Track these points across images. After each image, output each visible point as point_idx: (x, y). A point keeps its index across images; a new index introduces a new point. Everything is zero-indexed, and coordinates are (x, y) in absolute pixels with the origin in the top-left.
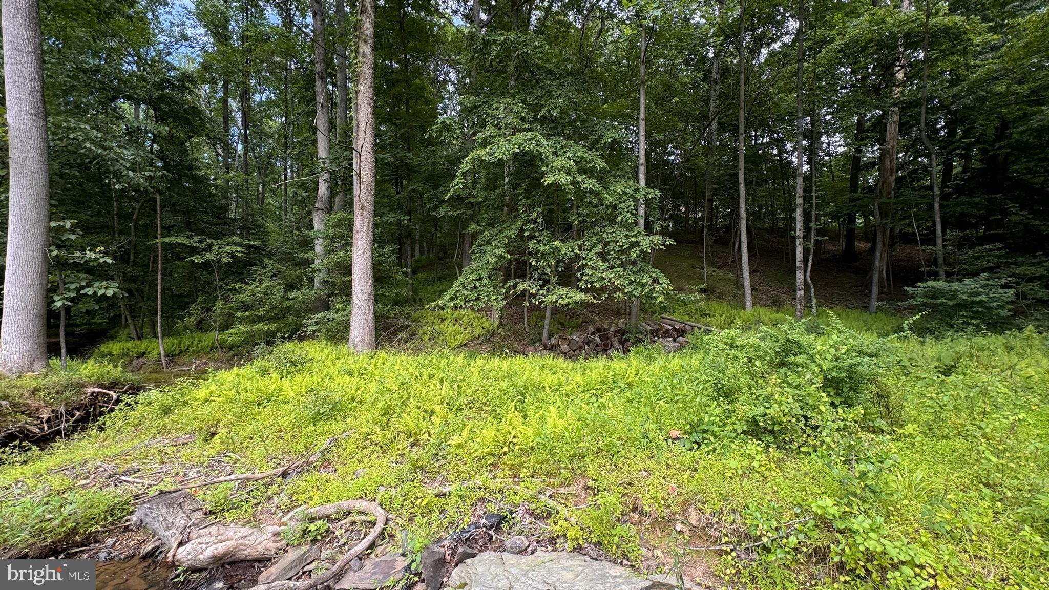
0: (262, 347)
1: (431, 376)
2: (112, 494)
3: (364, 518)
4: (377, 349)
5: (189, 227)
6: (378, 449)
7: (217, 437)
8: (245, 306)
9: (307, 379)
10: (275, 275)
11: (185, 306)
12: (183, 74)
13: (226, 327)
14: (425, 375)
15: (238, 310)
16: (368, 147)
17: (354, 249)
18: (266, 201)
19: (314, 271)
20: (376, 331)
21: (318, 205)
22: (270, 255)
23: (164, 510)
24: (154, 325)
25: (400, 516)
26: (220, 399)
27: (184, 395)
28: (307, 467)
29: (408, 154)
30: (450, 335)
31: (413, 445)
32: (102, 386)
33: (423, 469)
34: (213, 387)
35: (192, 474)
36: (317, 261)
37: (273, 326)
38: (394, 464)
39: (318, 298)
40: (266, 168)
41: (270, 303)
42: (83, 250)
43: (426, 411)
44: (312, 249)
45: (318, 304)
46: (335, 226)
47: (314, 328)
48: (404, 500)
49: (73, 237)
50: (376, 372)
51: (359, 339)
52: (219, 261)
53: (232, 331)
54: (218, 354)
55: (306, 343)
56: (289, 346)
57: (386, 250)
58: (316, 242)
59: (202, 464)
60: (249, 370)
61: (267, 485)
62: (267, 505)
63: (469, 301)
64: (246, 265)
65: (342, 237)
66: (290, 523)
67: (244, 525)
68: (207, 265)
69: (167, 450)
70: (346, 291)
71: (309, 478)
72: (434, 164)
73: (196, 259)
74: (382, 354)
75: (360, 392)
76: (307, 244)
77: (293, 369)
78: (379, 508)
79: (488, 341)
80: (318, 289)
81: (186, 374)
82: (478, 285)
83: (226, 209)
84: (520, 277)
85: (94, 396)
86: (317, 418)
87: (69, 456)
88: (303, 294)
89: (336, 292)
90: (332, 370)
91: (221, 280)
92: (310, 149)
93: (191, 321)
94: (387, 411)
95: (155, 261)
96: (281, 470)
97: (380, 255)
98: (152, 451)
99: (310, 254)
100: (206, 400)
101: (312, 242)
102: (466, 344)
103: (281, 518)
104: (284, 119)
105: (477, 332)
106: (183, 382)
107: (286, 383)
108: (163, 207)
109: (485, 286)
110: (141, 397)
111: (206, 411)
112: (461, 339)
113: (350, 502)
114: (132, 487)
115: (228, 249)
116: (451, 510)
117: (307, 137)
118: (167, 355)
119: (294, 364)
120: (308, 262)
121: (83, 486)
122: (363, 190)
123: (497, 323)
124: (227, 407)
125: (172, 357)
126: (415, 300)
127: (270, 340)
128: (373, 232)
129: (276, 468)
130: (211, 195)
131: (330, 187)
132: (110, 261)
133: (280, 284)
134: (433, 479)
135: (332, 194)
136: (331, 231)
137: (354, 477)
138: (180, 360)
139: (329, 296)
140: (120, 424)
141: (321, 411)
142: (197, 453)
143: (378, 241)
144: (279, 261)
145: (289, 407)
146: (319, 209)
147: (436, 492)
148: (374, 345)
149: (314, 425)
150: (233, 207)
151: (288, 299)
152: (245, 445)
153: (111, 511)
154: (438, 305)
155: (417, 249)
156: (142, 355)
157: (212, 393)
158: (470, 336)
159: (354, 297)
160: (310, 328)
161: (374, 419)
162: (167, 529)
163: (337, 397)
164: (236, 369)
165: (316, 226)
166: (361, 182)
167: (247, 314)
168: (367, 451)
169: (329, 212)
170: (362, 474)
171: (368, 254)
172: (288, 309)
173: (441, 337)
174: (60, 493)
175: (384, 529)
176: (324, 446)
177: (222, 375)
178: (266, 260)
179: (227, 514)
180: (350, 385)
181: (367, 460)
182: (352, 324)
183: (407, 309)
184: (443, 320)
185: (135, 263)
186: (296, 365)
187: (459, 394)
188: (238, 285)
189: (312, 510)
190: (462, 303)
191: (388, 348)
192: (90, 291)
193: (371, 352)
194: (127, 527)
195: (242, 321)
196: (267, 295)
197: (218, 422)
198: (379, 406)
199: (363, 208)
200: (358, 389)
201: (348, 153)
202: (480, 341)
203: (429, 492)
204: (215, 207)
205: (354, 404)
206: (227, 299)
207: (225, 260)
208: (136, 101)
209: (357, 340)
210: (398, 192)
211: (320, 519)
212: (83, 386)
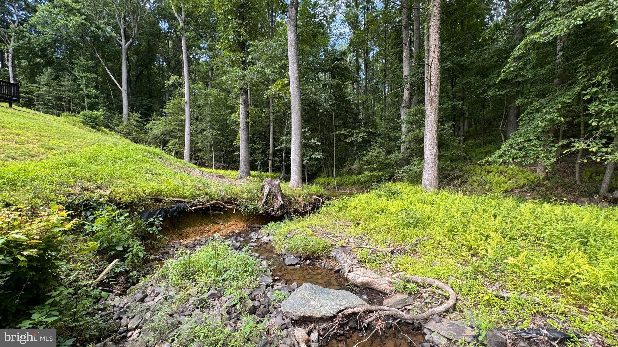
0: (375, 184)
1: (484, 211)
2: (325, 241)
3: (440, 292)
4: (440, 189)
5: (345, 125)
6: (447, 252)
7: (360, 225)
8: (368, 163)
9: (401, 203)
10: (381, 146)
11: (344, 162)
12: (341, 52)
13: (359, 173)
14: (480, 209)
15: (365, 164)
16: (436, 61)
17: (426, 127)
18: (375, 108)
19: (401, 143)
20: (439, 178)
21: (403, 105)
22: (378, 136)
23: (343, 254)
24: (332, 171)
25: (466, 300)
26: (360, 208)
27: (346, 203)
28: (403, 252)
29: (462, 59)
30: (496, 183)
31: (473, 255)
32: (317, 196)
33: (484, 274)
34: (357, 202)
35: (351, 241)
36: (403, 137)
37: (380, 173)
38: (459, 265)
39: (403, 158)
40: (375, 90)
41: (379, 161)
42: (311, 139)
43: (483, 235)
44: (400, 130)
45: (403, 161)
46: (413, 115)
47: (402, 175)
48: (469, 291)
49: (308, 134)
50: (442, 203)
51: (428, 182)
52: (357, 140)
53: (363, 175)
54: (356, 186)
55: (397, 183)
56: (389, 184)
57: (446, 126)
58: (402, 126)
59: (355, 237)
60: (372, 194)
61: (385, 255)
62: (384, 266)
63: (517, 158)
64: (367, 142)
65: (418, 121)
66: (397, 279)
67: (375, 272)
68: (351, 143)
69: (341, 227)
70: (420, 153)
71: (405, 258)
72: (484, 60)
73: (348, 140)
74: (445, 193)
75: (433, 214)
76: (397, 128)
77: (393, 197)
78: (451, 290)
79: (533, 190)
80: (403, 153)
81: (345, 194)
82: (526, 145)
83: (358, 115)
84: (574, 137)
85: (316, 199)
86: (408, 225)
87: (310, 222)
88: (395, 156)
89: (414, 154)
90: (414, 199)
91: (358, 150)
92: (398, 73)
93: (346, 169)
94: (452, 229)
95: (333, 143)
96: (390, 249)
97: (442, 130)
98: (336, 226)
99: (399, 133)
100: (355, 207)
101: (400, 126)
102: (510, 191)
103: (392, 275)
104: (384, 61)
105: (522, 182)
106: (345, 197)
107: (390, 204)
108: (335, 117)
109: (533, 146)
110: (331, 202)
111: (355, 212)
112: (505, 187)
113: (431, 279)
114: (330, 240)
115: (360, 134)
116: (510, 311)
117: (397, 67)
118: (337, 185)
119: (393, 194)
120: (398, 138)
121: (315, 235)
122: (432, 90)
123: (543, 176)
124: (364, 212)
125: (339, 186)
126: (465, 158)
127: (379, 180)
128: (438, 115)
129: (387, 247)
130: (352, 109)
131: (410, 92)
132: (319, 144)
133: (383, 151)
134: (493, 284)
135: (411, 96)
136: (411, 118)
137: (432, 265)
138: (342, 187)
139: (409, 156)
140: (325, 212)
141: (411, 222)
142: (353, 231)
143: (441, 121)
144: (383, 138)
145: (392, 217)
146: (404, 107)
147: (495, 293)
148: (437, 187)
149: (407, 229)
150: (361, 114)
151: (388, 159)
152: (372, 232)
153: (324, 248)
154: (487, 161)
155: (466, 123)
156: (329, 184)
157: (357, 204)
158: (515, 186)
159: (425, 157)
160: (399, 175)
161: (444, 233)
162: (344, 263)
163: (419, 215)
164: (365, 194)
165: (402, 117)
166: (431, 85)
167: (369, 166)
168: (440, 251)
169: (410, 108)
170: (437, 264)
171: (435, 130)
172: (388, 164)
173: (488, 185)
174: (310, 236)
175: (455, 304)
176: (413, 242)
177: (360, 196)
178: (376, 138)
179: (367, 264)
180: (427, 210)
181: (439, 257)
182: (424, 173)
183: (460, 165)
184: (489, 172)
185: (326, 144)
186: (394, 194)
187: (512, 227)
188: (365, 152)
189: (409, 276)
190: (511, 159)
191: (446, 189)
192: (313, 156)
193: (437, 191)
194: (329, 256)
195: (367, 170)
196: (377, 157)
197: (361, 218)
198: (447, 225)
199: (432, 101)
200: (431, 212)
201: (421, 69)
202: (524, 189)
203: (490, 292)
204: (354, 114)
205: (430, 221)
206: (360, 159)
207: (359, 140)
208: (324, 71)
209: (427, 183)
210: (453, 87)
211: (413, 283)
212: (312, 195)
